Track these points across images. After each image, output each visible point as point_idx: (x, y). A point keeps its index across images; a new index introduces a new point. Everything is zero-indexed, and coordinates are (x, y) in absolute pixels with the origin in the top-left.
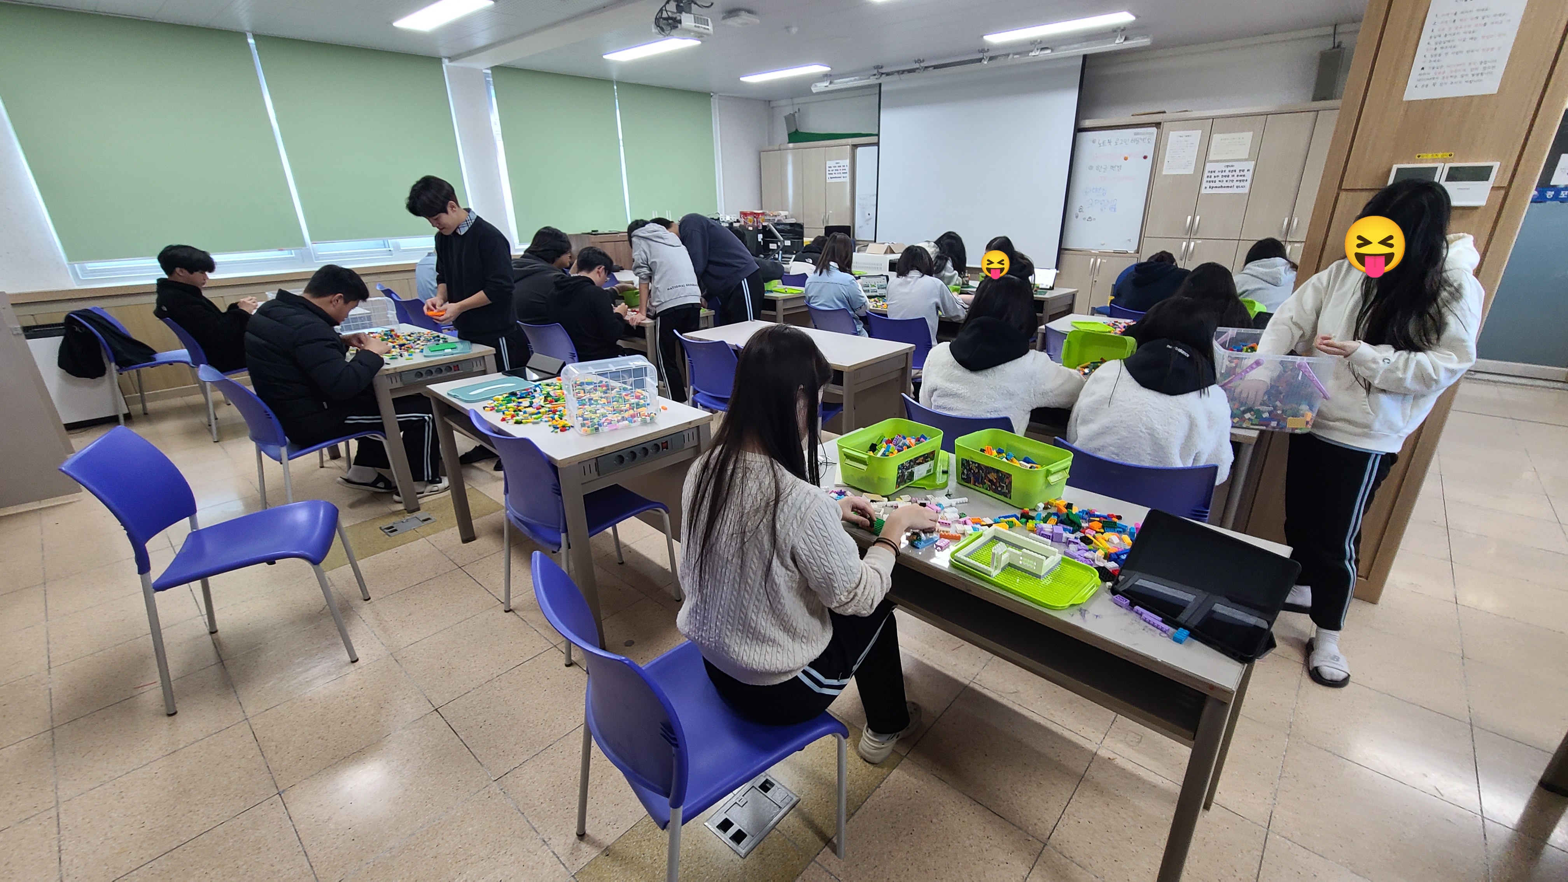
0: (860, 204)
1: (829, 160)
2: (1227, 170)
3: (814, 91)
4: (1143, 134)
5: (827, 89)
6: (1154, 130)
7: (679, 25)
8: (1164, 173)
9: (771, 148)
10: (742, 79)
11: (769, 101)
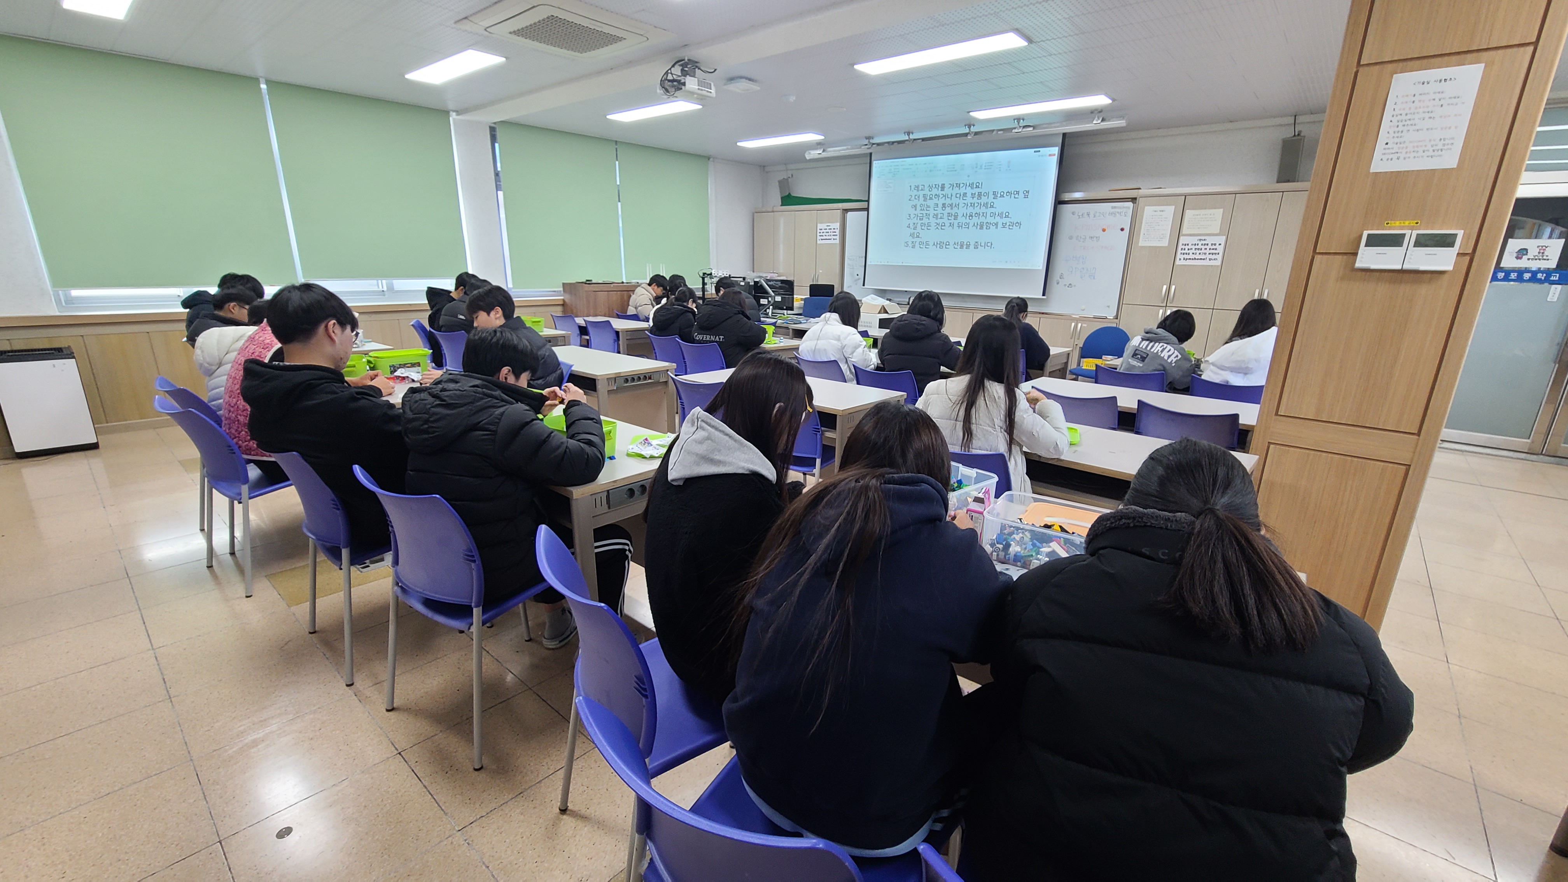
0: (849, 264)
1: (821, 223)
2: (1200, 243)
3: (808, 158)
4: (1120, 208)
5: (820, 156)
6: (1130, 204)
7: (683, 87)
8: (1140, 244)
9: (764, 210)
10: (739, 144)
11: (764, 166)
